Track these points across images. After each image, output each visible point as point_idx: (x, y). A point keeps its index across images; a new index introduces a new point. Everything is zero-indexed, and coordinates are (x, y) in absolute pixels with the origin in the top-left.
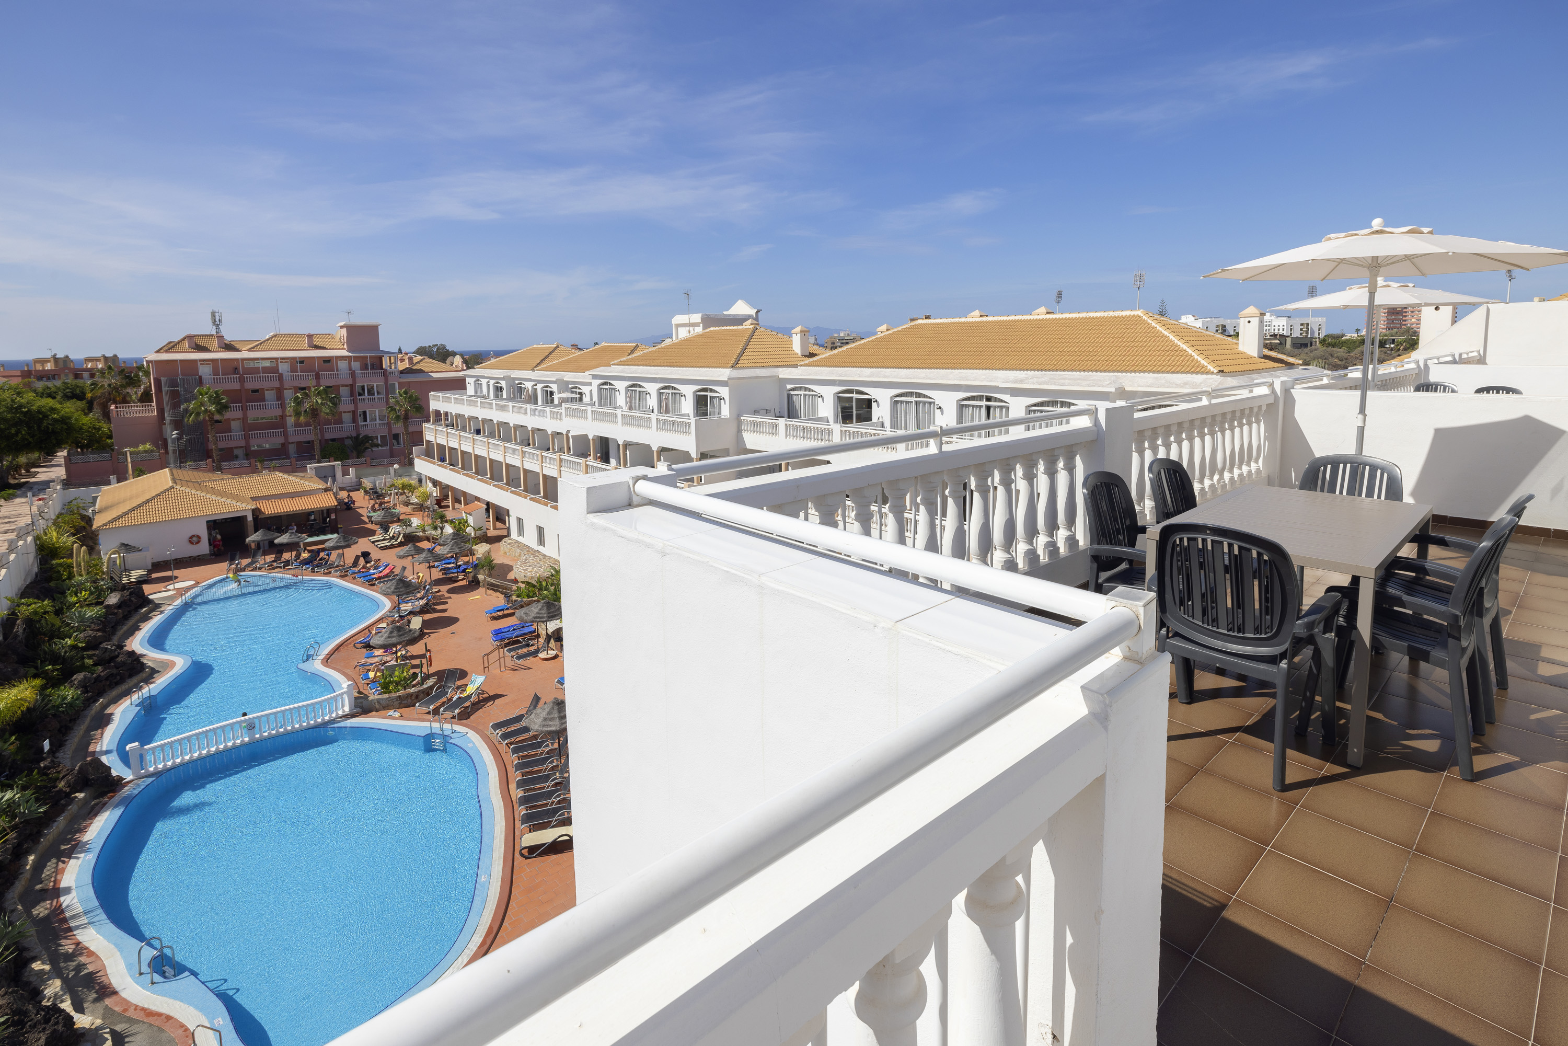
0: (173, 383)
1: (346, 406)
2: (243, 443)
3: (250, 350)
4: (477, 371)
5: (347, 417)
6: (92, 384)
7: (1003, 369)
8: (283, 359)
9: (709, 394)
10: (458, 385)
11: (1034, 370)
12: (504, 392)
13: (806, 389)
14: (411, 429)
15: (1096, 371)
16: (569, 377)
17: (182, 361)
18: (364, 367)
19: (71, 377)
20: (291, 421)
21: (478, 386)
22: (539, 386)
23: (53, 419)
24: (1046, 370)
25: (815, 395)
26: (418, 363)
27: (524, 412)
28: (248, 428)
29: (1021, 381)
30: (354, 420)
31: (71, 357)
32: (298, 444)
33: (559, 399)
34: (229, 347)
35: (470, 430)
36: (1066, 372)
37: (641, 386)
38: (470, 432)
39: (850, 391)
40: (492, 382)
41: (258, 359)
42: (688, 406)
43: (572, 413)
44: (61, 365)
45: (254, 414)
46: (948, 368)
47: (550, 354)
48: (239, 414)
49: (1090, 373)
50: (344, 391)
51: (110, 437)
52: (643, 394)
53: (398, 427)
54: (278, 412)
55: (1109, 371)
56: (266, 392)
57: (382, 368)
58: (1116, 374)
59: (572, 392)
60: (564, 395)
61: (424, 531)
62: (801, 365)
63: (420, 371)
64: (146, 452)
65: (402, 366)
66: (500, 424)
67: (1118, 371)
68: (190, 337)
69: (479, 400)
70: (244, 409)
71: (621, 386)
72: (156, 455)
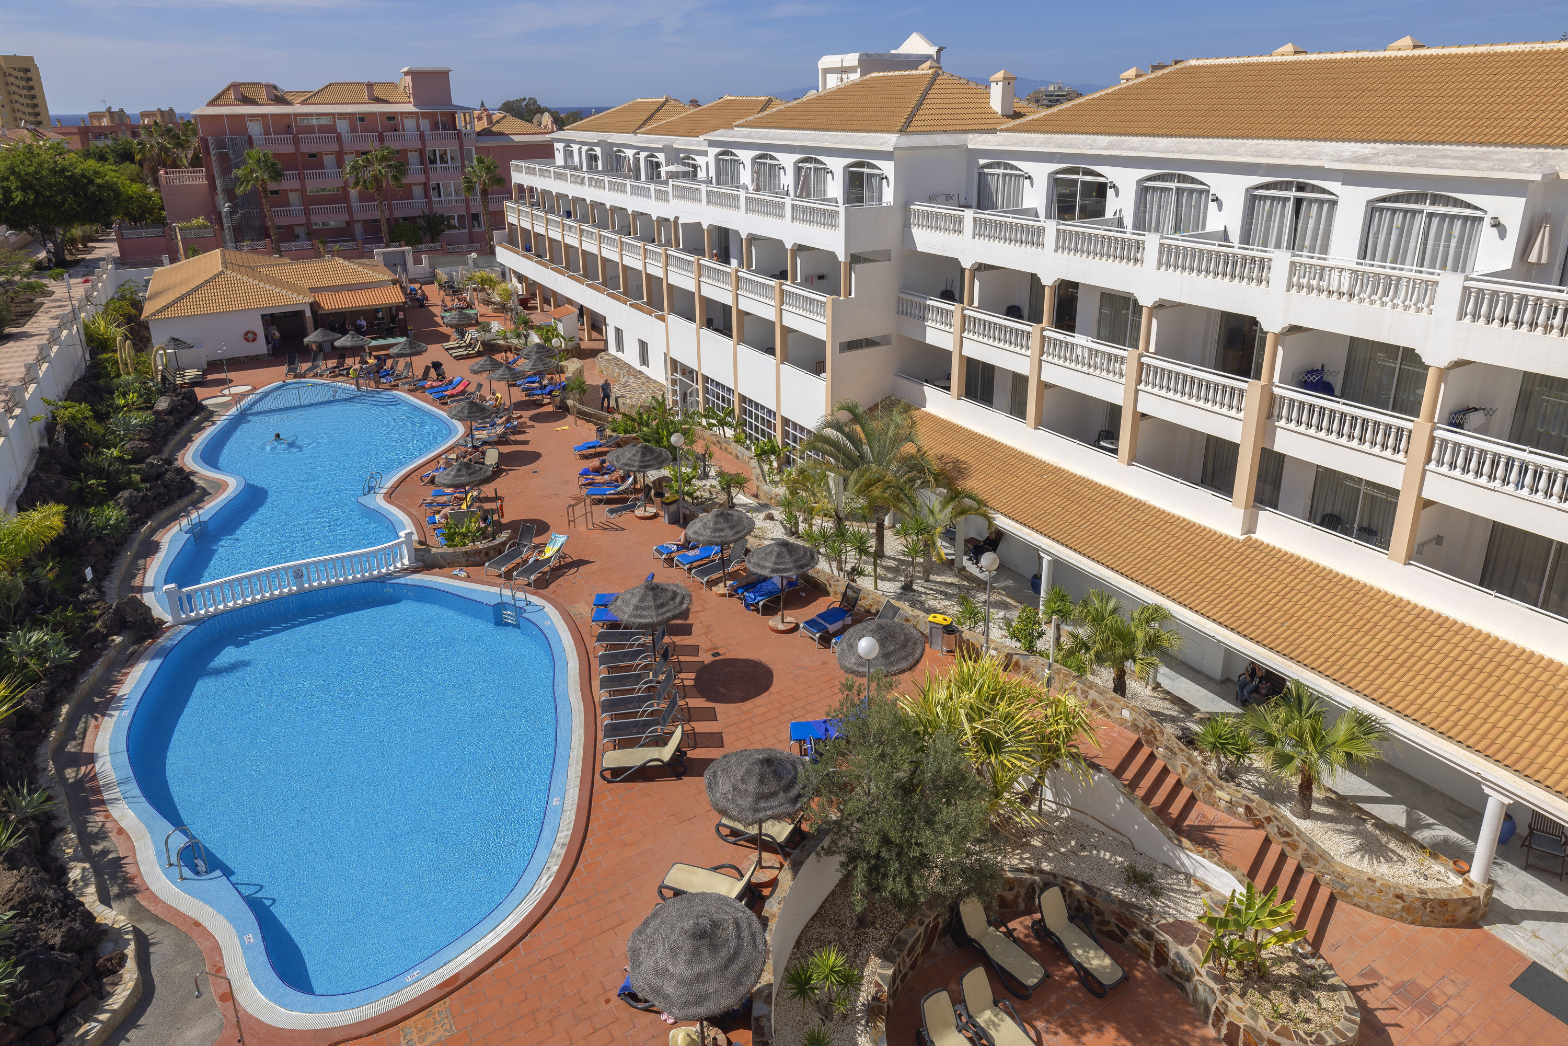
0: (220, 144)
1: (414, 176)
2: (303, 220)
3: (303, 103)
4: (567, 134)
5: (417, 191)
6: (139, 144)
7: (1331, 140)
8: (340, 114)
9: (867, 170)
10: (544, 152)
11: (1388, 142)
12: (600, 163)
13: (1007, 166)
14: (492, 207)
15: (1505, 145)
16: (680, 143)
17: (228, 116)
18: (435, 126)
19: (128, 134)
20: (354, 193)
21: (568, 154)
22: (643, 155)
23: (99, 185)
24: (1409, 142)
25: (1020, 176)
26: (498, 122)
27: (621, 189)
28: (308, 201)
29: (1365, 159)
30: (427, 195)
31: (127, 112)
32: (365, 222)
33: (668, 173)
34: (280, 100)
35: (559, 211)
36: (1447, 147)
37: (772, 158)
38: (559, 215)
39: (1075, 171)
40: (584, 148)
41: (311, 115)
42: (835, 188)
43: (682, 193)
44: (117, 121)
45: (314, 185)
46: (1237, 137)
47: (657, 111)
48: (296, 184)
49: (1493, 148)
50: (413, 157)
51: (162, 208)
52: (776, 169)
53: (477, 205)
54: (340, 183)
55: (1530, 146)
56: (325, 157)
57: (455, 129)
58: (1542, 150)
59: (685, 164)
60: (672, 168)
61: (505, 338)
62: (1002, 130)
63: (501, 134)
64: (199, 227)
65: (480, 126)
66: (594, 204)
67: (1547, 146)
68: (235, 86)
69: (568, 172)
70: (302, 178)
71: (746, 156)
72: (210, 232)
